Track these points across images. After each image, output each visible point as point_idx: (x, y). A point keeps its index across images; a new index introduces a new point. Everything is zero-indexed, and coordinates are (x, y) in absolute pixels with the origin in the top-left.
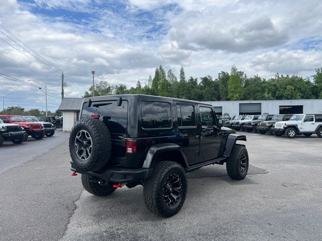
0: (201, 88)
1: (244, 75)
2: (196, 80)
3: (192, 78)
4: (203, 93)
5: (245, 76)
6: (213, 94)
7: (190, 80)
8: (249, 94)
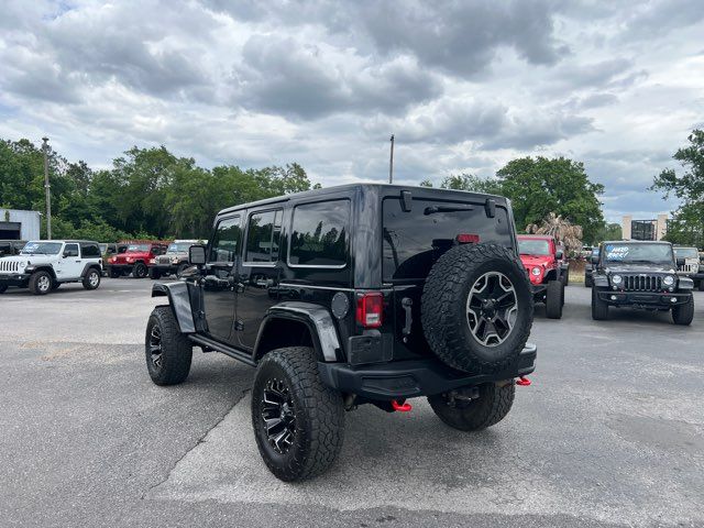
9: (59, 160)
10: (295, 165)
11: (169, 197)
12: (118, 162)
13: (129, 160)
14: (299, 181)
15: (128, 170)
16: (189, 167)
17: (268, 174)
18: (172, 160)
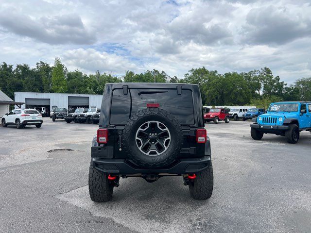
0: (19, 77)
1: (64, 69)
2: (11, 67)
3: (5, 64)
4: (22, 82)
5: (66, 70)
6: (35, 85)
7: (3, 66)
8: (73, 88)
9: (167, 77)
10: (266, 68)
11: (205, 88)
12: (186, 75)
13: (190, 74)
14: (267, 76)
15: (190, 78)
16: (214, 74)
17: (251, 74)
18: (207, 72)
